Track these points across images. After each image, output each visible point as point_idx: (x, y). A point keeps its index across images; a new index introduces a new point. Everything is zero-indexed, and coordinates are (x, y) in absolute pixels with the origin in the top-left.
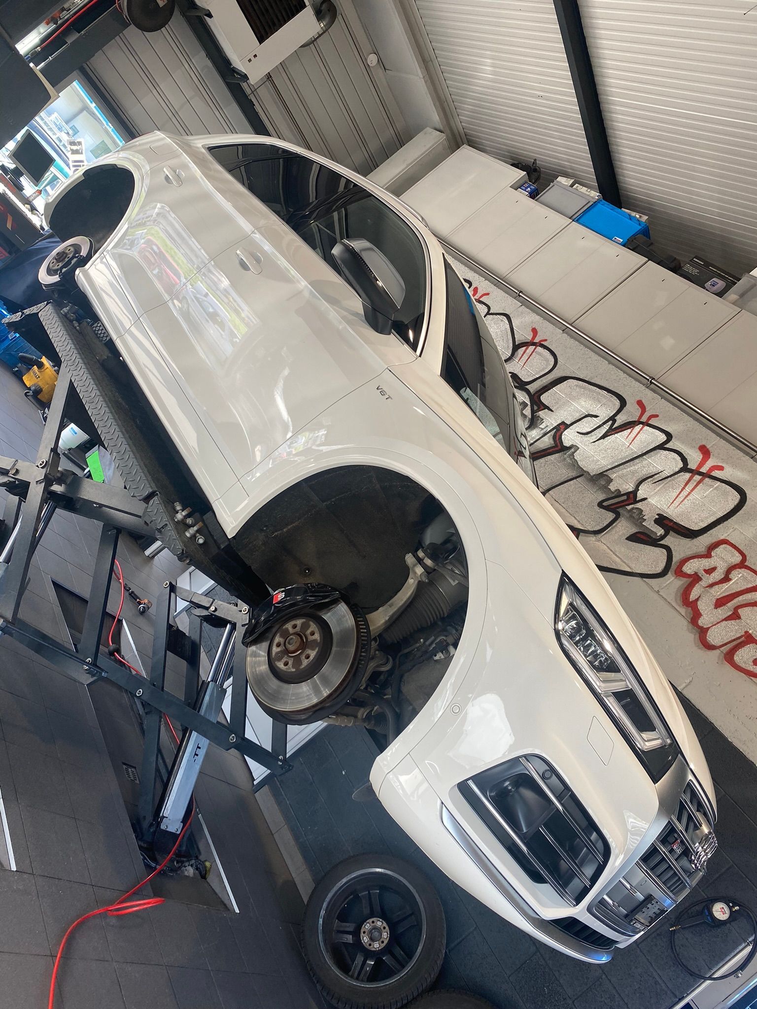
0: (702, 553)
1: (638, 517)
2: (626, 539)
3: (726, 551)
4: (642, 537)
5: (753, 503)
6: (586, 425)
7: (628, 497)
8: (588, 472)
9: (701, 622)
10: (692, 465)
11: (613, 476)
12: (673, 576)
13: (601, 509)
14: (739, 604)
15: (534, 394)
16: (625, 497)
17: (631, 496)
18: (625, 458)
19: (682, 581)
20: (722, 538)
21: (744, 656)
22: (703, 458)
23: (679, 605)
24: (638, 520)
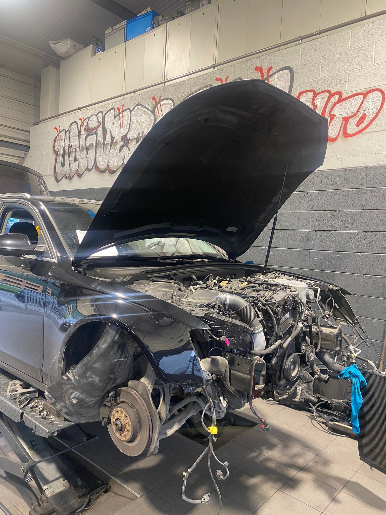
3: (304, 97)
14: (329, 111)
20: (298, 93)
21: (352, 127)
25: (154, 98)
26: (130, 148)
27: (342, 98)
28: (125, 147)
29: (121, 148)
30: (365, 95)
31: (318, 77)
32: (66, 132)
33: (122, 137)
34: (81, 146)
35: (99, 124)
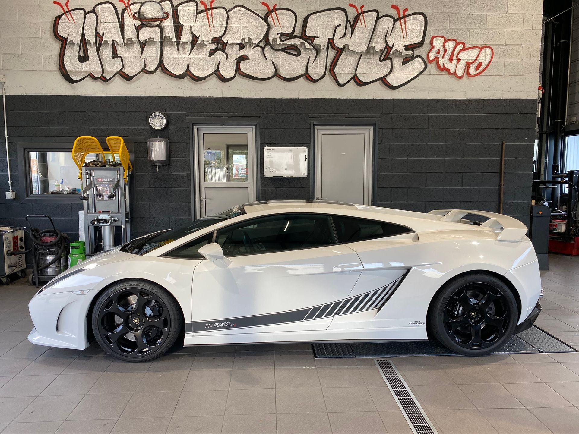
0: (431, 48)
1: (398, 54)
2: (402, 65)
3: (436, 40)
4: (407, 60)
5: (429, 15)
6: (340, 32)
7: (387, 49)
8: (362, 52)
9: (452, 71)
10: (396, 17)
11: (373, 45)
12: (429, 65)
13: (383, 62)
14: (456, 55)
15: (302, 35)
16: (386, 50)
17: (387, 47)
18: (370, 34)
19: (433, 64)
20: (431, 36)
21: (472, 71)
22: (397, 10)
23: (440, 73)
24: (399, 55)
25: (264, 4)
26: (228, 54)
27: (466, 47)
28: (219, 52)
29: (212, 52)
30: (481, 49)
31: (446, 27)
32: (86, 14)
33: (213, 39)
34: (125, 39)
35: (166, 16)
